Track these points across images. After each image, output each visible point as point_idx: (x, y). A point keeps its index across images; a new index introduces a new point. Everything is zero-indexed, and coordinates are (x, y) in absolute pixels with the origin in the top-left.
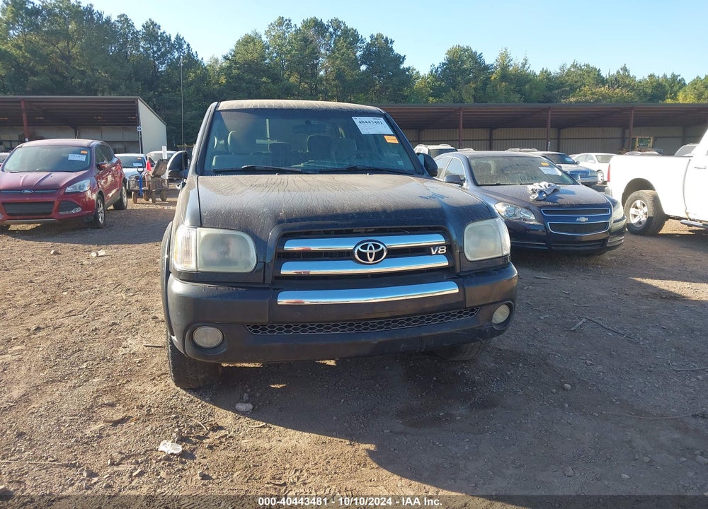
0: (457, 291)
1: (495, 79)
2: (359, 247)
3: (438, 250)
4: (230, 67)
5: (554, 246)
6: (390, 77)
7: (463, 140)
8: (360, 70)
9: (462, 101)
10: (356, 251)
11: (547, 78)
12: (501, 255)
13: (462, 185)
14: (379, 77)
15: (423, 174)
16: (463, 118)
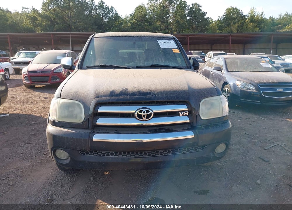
0: (193, 136)
1: (248, 21)
2: (138, 111)
3: (184, 113)
4: (132, 19)
5: (264, 103)
6: (200, 22)
7: (231, 49)
8: (187, 19)
9: (232, 32)
10: (136, 114)
11: (272, 21)
12: (222, 116)
13: (222, 71)
14: (195, 22)
15: (190, 69)
16: (231, 39)
